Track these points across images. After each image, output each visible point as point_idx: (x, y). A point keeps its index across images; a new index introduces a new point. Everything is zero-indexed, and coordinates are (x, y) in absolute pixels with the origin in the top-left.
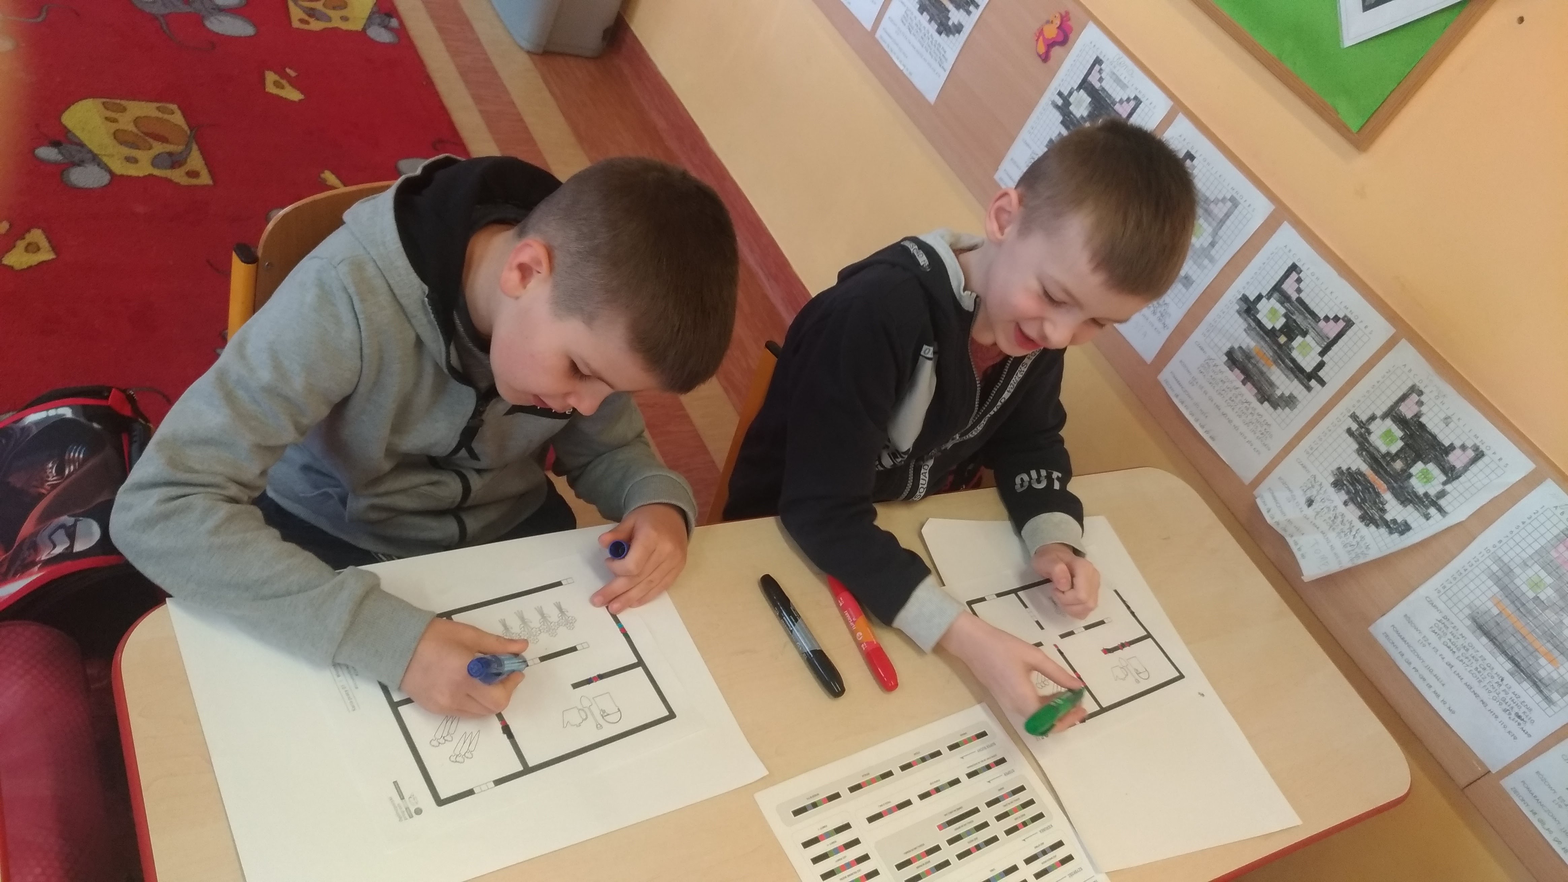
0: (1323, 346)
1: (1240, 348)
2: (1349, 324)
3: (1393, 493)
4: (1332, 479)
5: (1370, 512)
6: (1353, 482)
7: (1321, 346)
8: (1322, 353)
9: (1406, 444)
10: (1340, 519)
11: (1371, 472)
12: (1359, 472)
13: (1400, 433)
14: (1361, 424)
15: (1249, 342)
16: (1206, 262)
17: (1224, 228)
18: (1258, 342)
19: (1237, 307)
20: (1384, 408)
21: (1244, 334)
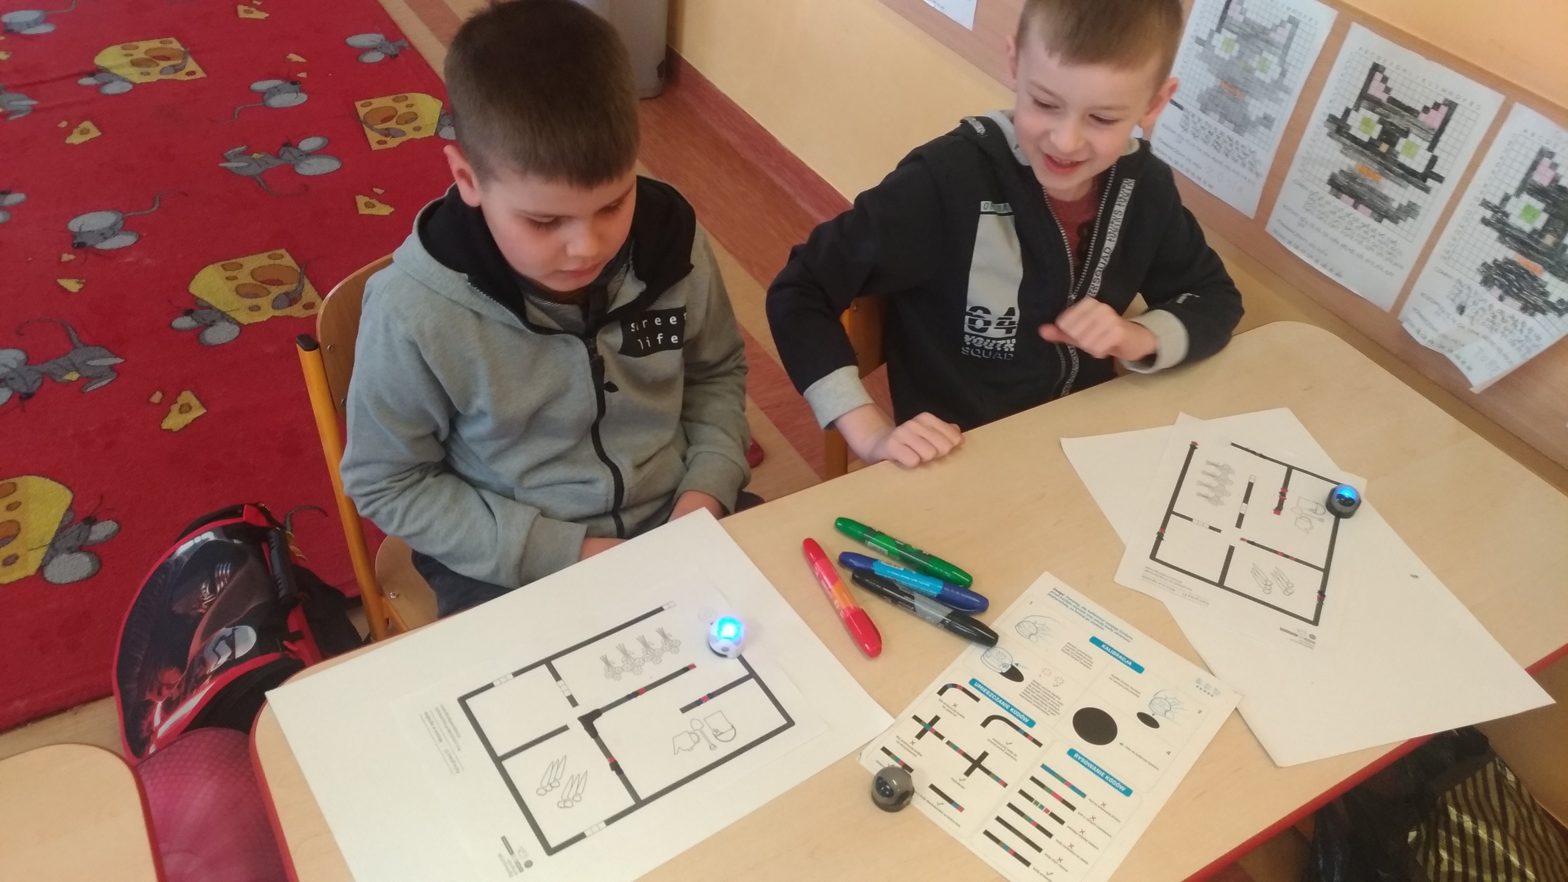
0: (1430, 139)
1: (1342, 171)
2: (1452, 106)
3: (1551, 272)
4: (1479, 278)
5: (1532, 300)
6: (1503, 273)
7: (1428, 141)
8: (1431, 148)
9: (1552, 215)
10: (1499, 317)
11: (1521, 256)
12: (1509, 262)
13: (1540, 205)
14: (1495, 209)
15: (1348, 162)
16: (1281, 95)
17: (1290, 53)
18: (1358, 160)
19: (1327, 130)
20: (1516, 183)
21: (1342, 156)
